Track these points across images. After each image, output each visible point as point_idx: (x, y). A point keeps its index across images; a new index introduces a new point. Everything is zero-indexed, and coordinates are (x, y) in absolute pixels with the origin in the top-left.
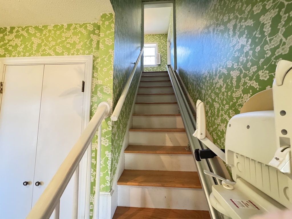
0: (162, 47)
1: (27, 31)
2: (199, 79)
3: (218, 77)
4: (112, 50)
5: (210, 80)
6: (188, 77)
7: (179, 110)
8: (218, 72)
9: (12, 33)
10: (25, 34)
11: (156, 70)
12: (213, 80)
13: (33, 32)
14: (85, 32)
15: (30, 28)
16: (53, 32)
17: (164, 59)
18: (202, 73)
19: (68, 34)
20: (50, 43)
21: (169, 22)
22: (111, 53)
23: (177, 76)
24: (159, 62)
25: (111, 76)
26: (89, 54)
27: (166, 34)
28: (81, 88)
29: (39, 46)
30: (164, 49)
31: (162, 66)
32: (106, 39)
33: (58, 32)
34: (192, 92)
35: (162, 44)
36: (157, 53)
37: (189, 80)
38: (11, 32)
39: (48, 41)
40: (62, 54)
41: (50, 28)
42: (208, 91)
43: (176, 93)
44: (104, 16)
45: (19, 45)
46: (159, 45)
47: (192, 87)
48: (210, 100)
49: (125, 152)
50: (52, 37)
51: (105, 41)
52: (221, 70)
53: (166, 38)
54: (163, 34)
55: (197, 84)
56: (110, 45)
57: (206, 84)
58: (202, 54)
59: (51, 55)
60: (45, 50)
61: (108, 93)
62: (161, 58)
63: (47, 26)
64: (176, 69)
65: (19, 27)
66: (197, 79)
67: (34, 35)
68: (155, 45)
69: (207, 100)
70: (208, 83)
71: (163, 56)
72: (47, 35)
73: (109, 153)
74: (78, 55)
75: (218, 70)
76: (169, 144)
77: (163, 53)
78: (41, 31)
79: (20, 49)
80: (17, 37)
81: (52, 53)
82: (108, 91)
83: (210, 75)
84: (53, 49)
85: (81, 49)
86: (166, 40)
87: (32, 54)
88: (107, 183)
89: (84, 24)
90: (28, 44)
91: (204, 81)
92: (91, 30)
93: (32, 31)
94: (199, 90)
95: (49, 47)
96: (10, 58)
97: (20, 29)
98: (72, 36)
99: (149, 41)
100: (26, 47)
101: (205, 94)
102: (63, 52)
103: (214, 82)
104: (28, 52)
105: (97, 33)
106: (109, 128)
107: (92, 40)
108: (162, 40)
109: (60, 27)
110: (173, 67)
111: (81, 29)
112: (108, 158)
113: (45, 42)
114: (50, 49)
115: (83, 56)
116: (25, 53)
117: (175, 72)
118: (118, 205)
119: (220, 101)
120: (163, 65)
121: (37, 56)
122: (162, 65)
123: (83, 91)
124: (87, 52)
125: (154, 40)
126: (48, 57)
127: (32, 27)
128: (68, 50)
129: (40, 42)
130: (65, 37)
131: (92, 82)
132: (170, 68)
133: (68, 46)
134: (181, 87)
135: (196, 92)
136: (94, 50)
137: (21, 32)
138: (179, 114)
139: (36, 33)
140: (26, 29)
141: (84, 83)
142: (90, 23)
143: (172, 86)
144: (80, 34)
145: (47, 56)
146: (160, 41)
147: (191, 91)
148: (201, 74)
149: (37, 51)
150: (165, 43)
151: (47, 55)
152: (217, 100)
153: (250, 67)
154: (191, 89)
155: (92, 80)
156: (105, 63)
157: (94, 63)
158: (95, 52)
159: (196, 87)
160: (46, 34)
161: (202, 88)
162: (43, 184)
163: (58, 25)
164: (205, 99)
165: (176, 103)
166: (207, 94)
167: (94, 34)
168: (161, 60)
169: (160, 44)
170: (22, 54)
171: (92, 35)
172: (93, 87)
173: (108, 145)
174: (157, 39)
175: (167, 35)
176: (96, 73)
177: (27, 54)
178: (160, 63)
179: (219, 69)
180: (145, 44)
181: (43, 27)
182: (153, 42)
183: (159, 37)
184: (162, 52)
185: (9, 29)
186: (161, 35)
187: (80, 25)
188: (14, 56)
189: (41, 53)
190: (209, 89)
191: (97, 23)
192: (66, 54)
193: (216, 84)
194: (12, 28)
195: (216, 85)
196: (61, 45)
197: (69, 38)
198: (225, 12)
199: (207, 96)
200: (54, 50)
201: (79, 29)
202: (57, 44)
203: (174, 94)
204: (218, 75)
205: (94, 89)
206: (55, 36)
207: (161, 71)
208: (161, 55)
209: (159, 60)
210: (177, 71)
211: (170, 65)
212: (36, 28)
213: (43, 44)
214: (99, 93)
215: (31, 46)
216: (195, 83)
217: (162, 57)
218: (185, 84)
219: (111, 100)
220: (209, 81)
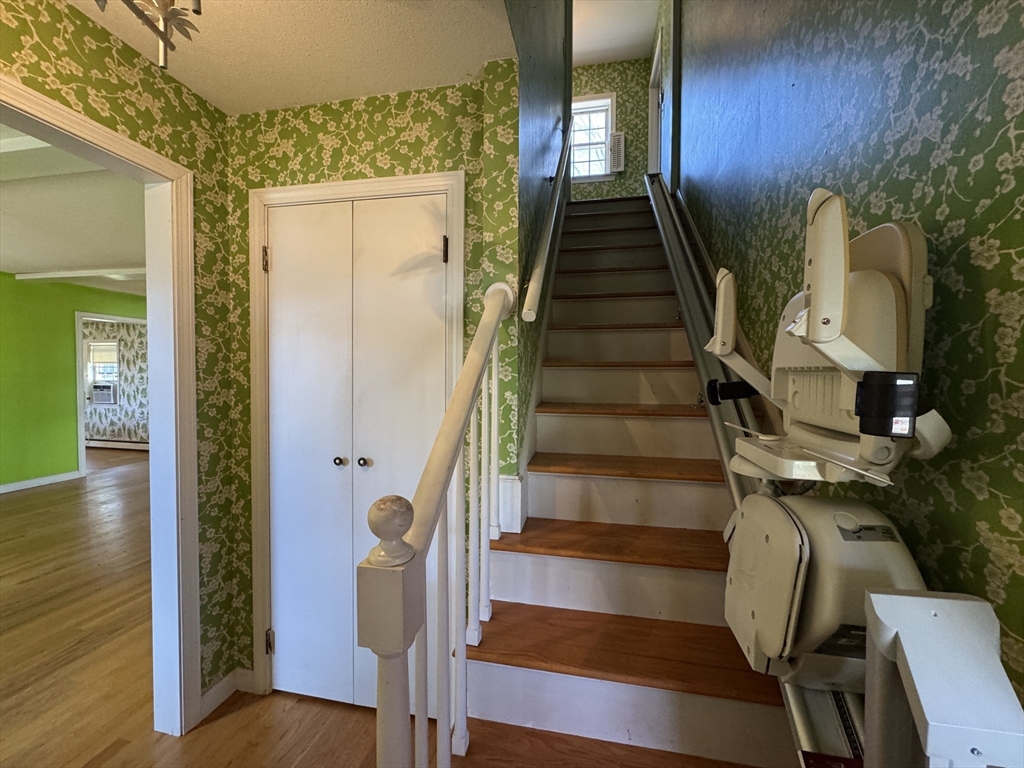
0: (633, 109)
1: (306, 120)
2: (745, 217)
3: (789, 210)
4: (515, 157)
5: (770, 220)
6: (714, 212)
7: (680, 312)
8: (791, 195)
9: (273, 125)
10: (303, 127)
11: (608, 192)
12: (777, 220)
13: (319, 119)
14: (442, 112)
15: (311, 111)
16: (365, 117)
17: (637, 153)
18: (753, 200)
19: (401, 119)
20: (361, 146)
21: (659, 14)
22: (513, 163)
23: (679, 210)
24: (618, 166)
25: (513, 222)
26: (455, 168)
27: (646, 59)
28: (442, 254)
29: (337, 154)
30: (637, 117)
31: (630, 178)
32: (499, 129)
33: (378, 117)
34: (723, 259)
35: (629, 95)
36: (614, 131)
37: (716, 222)
38: (270, 124)
39: (355, 141)
40: (391, 172)
41: (358, 106)
42: (764, 251)
43: (671, 264)
44: (492, 67)
45: (291, 155)
46: (620, 101)
47: (723, 243)
48: (768, 277)
49: (538, 410)
50: (365, 130)
51: (495, 133)
52: (798, 189)
53: (644, 74)
54: (637, 61)
55: (738, 235)
56: (508, 143)
57: (760, 231)
58: (756, 141)
59: (365, 176)
60: (350, 165)
61: (507, 262)
62: (626, 148)
63: (352, 101)
64: (679, 187)
65: (286, 111)
66: (739, 219)
67: (323, 128)
68: (608, 101)
69: (759, 277)
70: (764, 228)
71: (632, 141)
72: (352, 127)
73: (513, 394)
74: (429, 172)
75: (793, 192)
76: (648, 399)
77: (632, 130)
78: (337, 116)
79: (295, 165)
80: (285, 135)
81: (368, 171)
82: (507, 258)
83: (772, 203)
84: (368, 160)
85: (435, 156)
86: (644, 82)
87: (322, 175)
88: (511, 458)
89: (439, 90)
90: (311, 152)
91: (755, 223)
92: (457, 105)
93: (317, 118)
94: (741, 250)
95: (360, 156)
96: (275, 188)
97: (289, 115)
98: (411, 124)
99: (587, 89)
100: (307, 159)
101: (755, 261)
102: (393, 167)
103: (781, 224)
104: (312, 171)
105: (473, 112)
106: (512, 341)
107: (460, 132)
108: (632, 81)
109: (381, 102)
110: (667, 177)
111: (433, 103)
112: (511, 406)
113: (349, 143)
114: (362, 160)
115: (441, 173)
116: (306, 175)
117: (674, 196)
118: (529, 515)
119: (790, 276)
120: (632, 173)
121: (333, 180)
122: (628, 174)
123: (446, 260)
124: (449, 163)
125: (602, 84)
126: (360, 181)
127: (315, 106)
128: (405, 162)
129: (337, 143)
130: (396, 128)
131: (466, 238)
132: (656, 184)
133: (404, 150)
134: (690, 245)
135: (733, 259)
136: (465, 157)
137: (293, 122)
138: (680, 324)
139: (325, 122)
140: (303, 112)
141: (446, 240)
142: (453, 87)
143: (661, 245)
144: (430, 119)
145: (358, 179)
146: (625, 87)
147: (721, 256)
148: (749, 202)
149: (334, 168)
150: (641, 94)
151: (356, 177)
152: (783, 275)
153: (857, 184)
154: (719, 251)
155: (466, 232)
156: (499, 190)
157: (466, 189)
158: (469, 161)
159: (733, 243)
160: (350, 123)
161: (748, 245)
162: (372, 464)
163: (377, 99)
164: (757, 275)
165: (673, 293)
166: (762, 261)
167: (465, 114)
168: (626, 156)
169: (625, 97)
170: (300, 176)
171: (459, 119)
172: (467, 250)
173: (510, 378)
174: (614, 79)
175: (649, 60)
176: (472, 215)
177: (312, 177)
178: (622, 169)
179: (794, 186)
180: (576, 101)
181: (342, 104)
182: (599, 92)
183: (620, 74)
184: (628, 128)
185: (264, 117)
186: (629, 62)
187: (429, 93)
188: (284, 184)
189: (342, 172)
190: (768, 247)
191: (472, 84)
192: (400, 170)
193: (784, 229)
194: (272, 114)
195: (784, 231)
196: (386, 149)
197: (404, 129)
198: (819, 23)
199: (760, 267)
200: (373, 164)
201: (428, 105)
202: (377, 149)
203: (666, 267)
204: (791, 204)
205: (470, 255)
206: (372, 127)
207: (624, 194)
208: (626, 139)
209: (619, 156)
210: (679, 195)
211: (658, 175)
212: (326, 109)
213: (345, 150)
214: (487, 262)
215: (319, 154)
216: (731, 230)
217: (631, 145)
218: (702, 235)
219: (513, 279)
220: (768, 223)
